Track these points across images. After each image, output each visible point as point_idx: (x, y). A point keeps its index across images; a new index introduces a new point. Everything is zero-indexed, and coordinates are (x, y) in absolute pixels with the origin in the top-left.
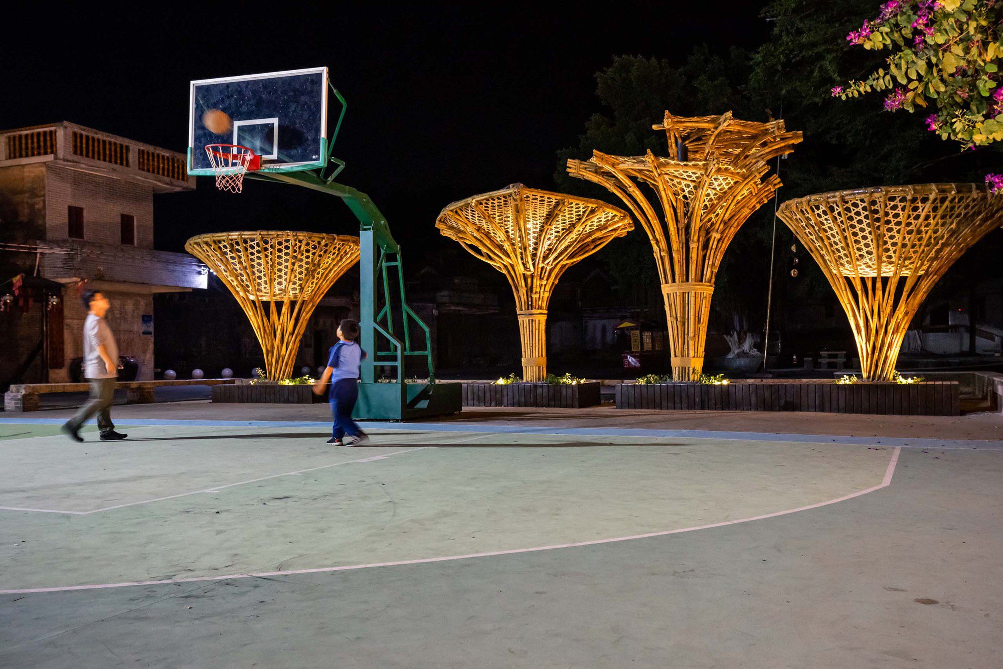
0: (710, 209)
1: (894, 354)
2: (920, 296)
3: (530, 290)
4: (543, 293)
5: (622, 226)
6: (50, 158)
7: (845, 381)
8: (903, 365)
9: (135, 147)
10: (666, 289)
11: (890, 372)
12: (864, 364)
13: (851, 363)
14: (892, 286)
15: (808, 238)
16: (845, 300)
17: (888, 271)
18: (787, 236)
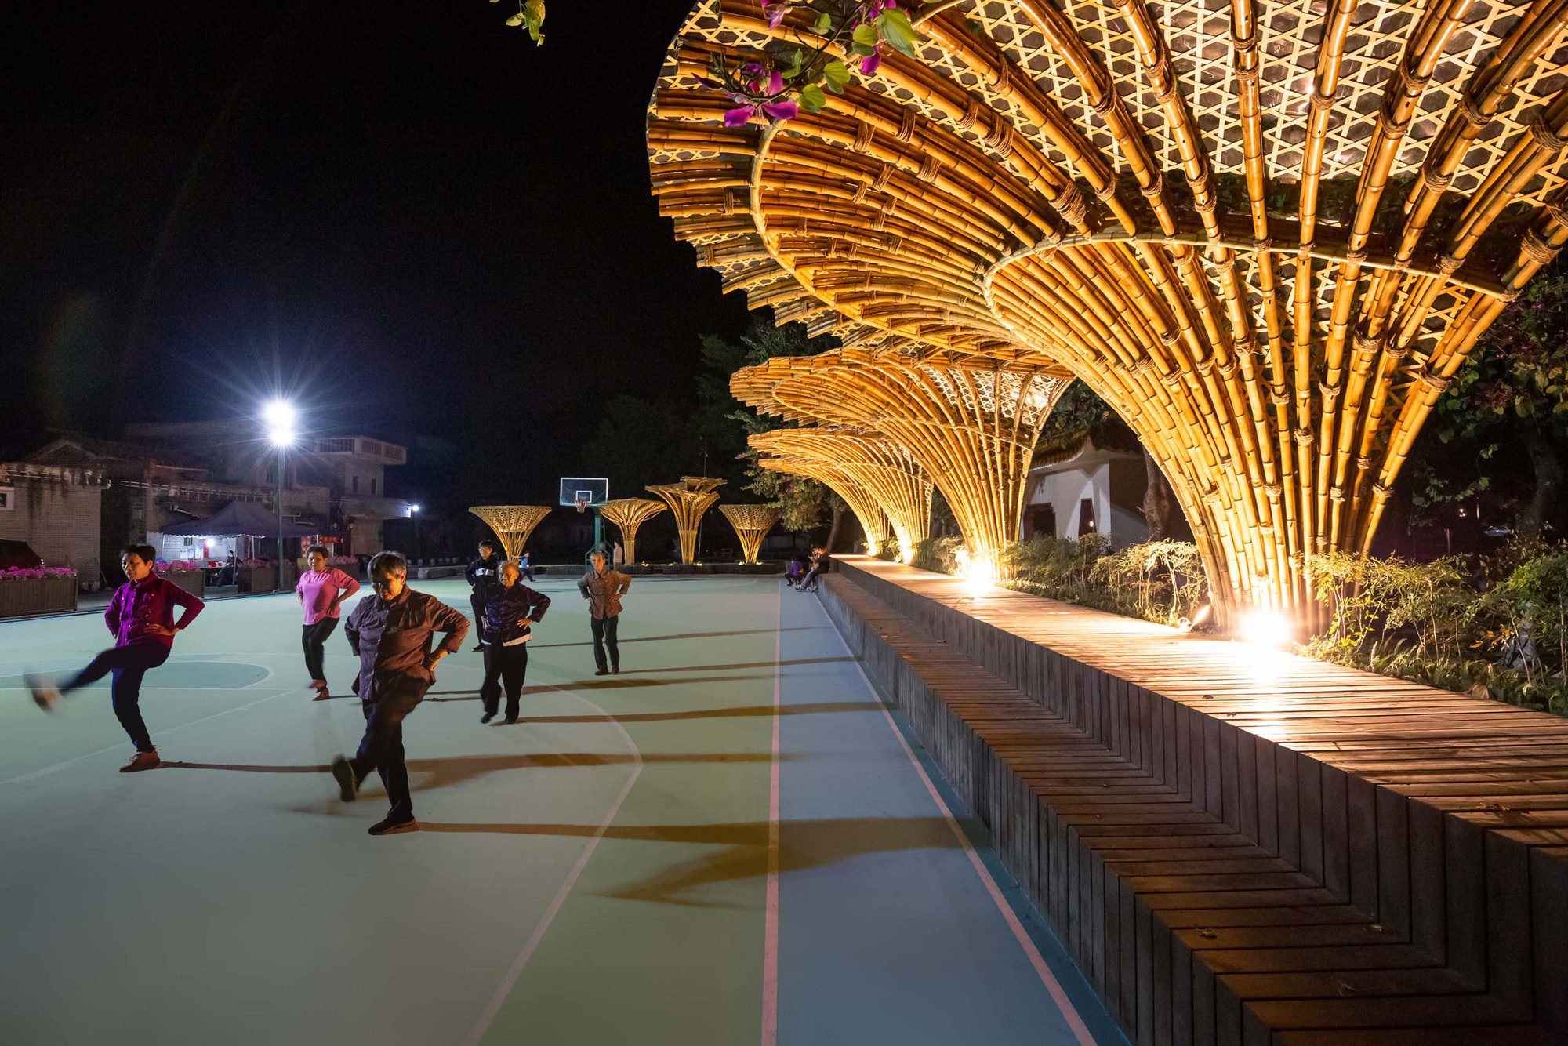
0: (698, 505)
1: (756, 555)
2: (764, 535)
3: (629, 531)
4: (633, 533)
5: (662, 507)
6: (350, 453)
7: (741, 564)
8: (758, 558)
9: (384, 444)
10: (680, 532)
11: (754, 560)
12: (747, 558)
13: (743, 557)
14: (755, 532)
15: (729, 516)
16: (741, 537)
17: (754, 528)
18: (722, 516)
